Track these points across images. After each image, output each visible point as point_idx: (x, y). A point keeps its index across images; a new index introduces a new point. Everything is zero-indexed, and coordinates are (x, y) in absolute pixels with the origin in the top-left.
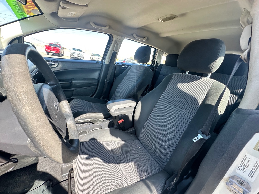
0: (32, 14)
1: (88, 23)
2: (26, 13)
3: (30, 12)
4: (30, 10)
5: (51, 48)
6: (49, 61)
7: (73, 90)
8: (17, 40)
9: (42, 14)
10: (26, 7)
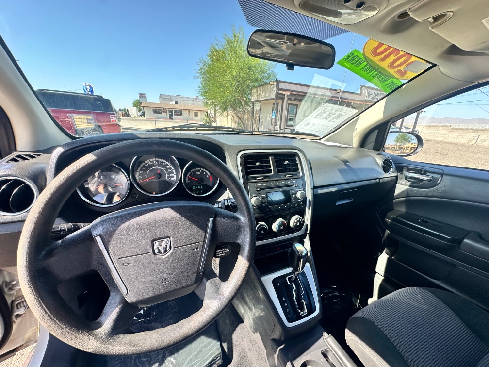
0: (411, 75)
2: (397, 76)
3: (406, 72)
4: (401, 68)
6: (418, 172)
7: (454, 266)
8: (377, 131)
9: (434, 65)
10: (392, 65)
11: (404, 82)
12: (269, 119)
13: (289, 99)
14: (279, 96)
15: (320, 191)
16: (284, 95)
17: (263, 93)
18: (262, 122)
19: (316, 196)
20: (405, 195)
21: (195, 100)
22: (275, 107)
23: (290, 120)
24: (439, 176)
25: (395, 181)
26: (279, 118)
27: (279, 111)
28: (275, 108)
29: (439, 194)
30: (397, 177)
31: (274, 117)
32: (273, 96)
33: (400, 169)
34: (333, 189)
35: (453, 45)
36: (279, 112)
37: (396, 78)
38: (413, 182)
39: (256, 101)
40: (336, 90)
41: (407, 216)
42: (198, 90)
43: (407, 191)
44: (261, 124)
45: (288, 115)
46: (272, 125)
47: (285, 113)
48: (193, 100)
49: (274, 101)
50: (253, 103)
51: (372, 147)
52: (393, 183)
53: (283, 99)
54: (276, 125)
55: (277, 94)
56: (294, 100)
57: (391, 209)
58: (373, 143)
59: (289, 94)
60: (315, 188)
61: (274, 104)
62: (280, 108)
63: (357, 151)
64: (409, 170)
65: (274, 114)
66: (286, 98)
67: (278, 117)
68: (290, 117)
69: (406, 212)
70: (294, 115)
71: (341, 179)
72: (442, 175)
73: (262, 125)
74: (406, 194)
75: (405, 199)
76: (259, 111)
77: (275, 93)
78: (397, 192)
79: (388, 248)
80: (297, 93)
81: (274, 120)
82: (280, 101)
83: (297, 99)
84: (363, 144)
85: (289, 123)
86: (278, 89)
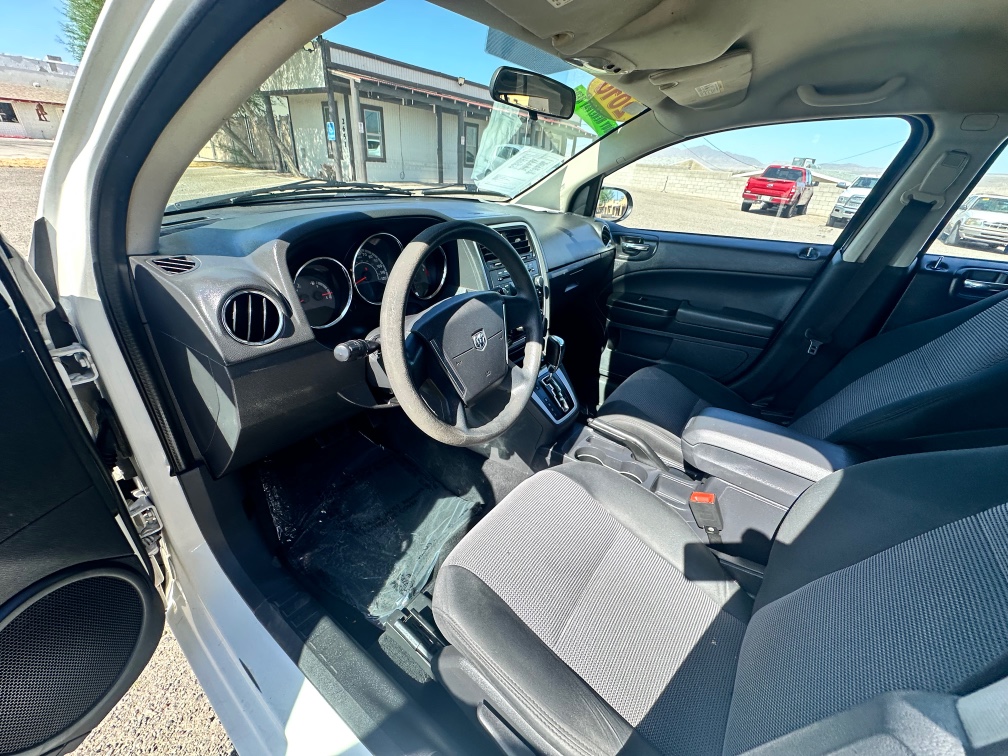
0: (627, 117)
1: (792, 93)
2: (614, 117)
3: (623, 113)
4: (620, 108)
5: (764, 187)
6: (636, 241)
7: (670, 339)
8: (588, 188)
9: (649, 109)
10: (611, 105)
11: (619, 123)
12: (319, 140)
13: (362, 94)
14: (336, 85)
15: (555, 274)
16: (348, 81)
17: (288, 71)
18: (303, 150)
19: (551, 281)
20: (624, 271)
21: (49, 69)
22: (331, 110)
23: (374, 145)
24: (654, 244)
25: (613, 255)
26: (344, 140)
27: (341, 121)
28: (329, 114)
29: (657, 265)
30: (615, 249)
31: (332, 137)
32: (320, 82)
33: (617, 239)
34: (564, 271)
35: (668, 98)
36: (343, 125)
37: (612, 119)
38: (631, 255)
39: (275, 93)
40: (456, 80)
41: (626, 297)
42: (67, 40)
43: (626, 265)
44: (300, 154)
45: (365, 133)
46: (331, 156)
47: (358, 128)
48: (42, 69)
49: (325, 96)
50: (267, 97)
51: (583, 211)
52: (611, 258)
53: (347, 92)
54: (341, 157)
55: (329, 77)
56: (374, 96)
57: (610, 291)
58: (584, 206)
59: (358, 80)
60: (550, 270)
61: (324, 104)
62: (342, 115)
63: (567, 217)
64: (627, 240)
65: (331, 130)
66: (353, 91)
67: (342, 137)
68: (370, 137)
69: (626, 293)
70: (380, 135)
71: (569, 257)
72: (657, 242)
73: (304, 156)
74: (626, 269)
75: (625, 278)
76: (289, 119)
77: (322, 73)
78: (616, 268)
79: (611, 339)
80: (379, 81)
81: (334, 144)
82: (338, 96)
83: (379, 94)
84: (571, 207)
85: (372, 152)
86: (329, 65)
